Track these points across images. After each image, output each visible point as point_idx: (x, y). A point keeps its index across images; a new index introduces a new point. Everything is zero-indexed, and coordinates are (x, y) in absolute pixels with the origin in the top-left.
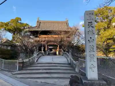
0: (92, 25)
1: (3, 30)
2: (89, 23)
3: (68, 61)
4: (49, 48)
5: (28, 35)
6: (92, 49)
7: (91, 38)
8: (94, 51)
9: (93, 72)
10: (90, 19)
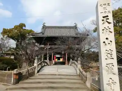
0: (108, 20)
1: (6, 37)
2: (104, 17)
3: (77, 72)
4: (57, 56)
5: (33, 42)
6: (109, 55)
7: (107, 39)
8: (113, 59)
9: (113, 90)
10: (105, 12)
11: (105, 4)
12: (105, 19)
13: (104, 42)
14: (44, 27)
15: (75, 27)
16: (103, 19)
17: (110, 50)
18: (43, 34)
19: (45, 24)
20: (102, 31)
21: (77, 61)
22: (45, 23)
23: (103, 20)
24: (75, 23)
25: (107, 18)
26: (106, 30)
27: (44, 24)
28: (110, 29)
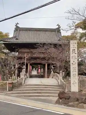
7: (74, 61)
11: (74, 43)
12: (74, 51)
14: (18, 29)
18: (17, 39)
19: (18, 25)
20: (72, 58)
21: (59, 73)
23: (72, 52)
27: (17, 24)
28: (75, 56)
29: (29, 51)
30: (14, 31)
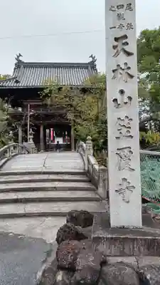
0: (126, 48)
6: (124, 128)
7: (122, 92)
8: (132, 137)
9: (128, 202)
10: (121, 26)
11: (122, 6)
12: (119, 44)
13: (115, 100)
14: (20, 65)
15: (92, 66)
16: (116, 43)
17: (127, 117)
18: (17, 82)
19: (20, 58)
20: (113, 74)
22: (20, 55)
23: (115, 47)
24: (91, 56)
25: (124, 41)
26: (121, 71)
27: (18, 57)
28: (129, 68)
29: (41, 103)
30: (15, 69)
